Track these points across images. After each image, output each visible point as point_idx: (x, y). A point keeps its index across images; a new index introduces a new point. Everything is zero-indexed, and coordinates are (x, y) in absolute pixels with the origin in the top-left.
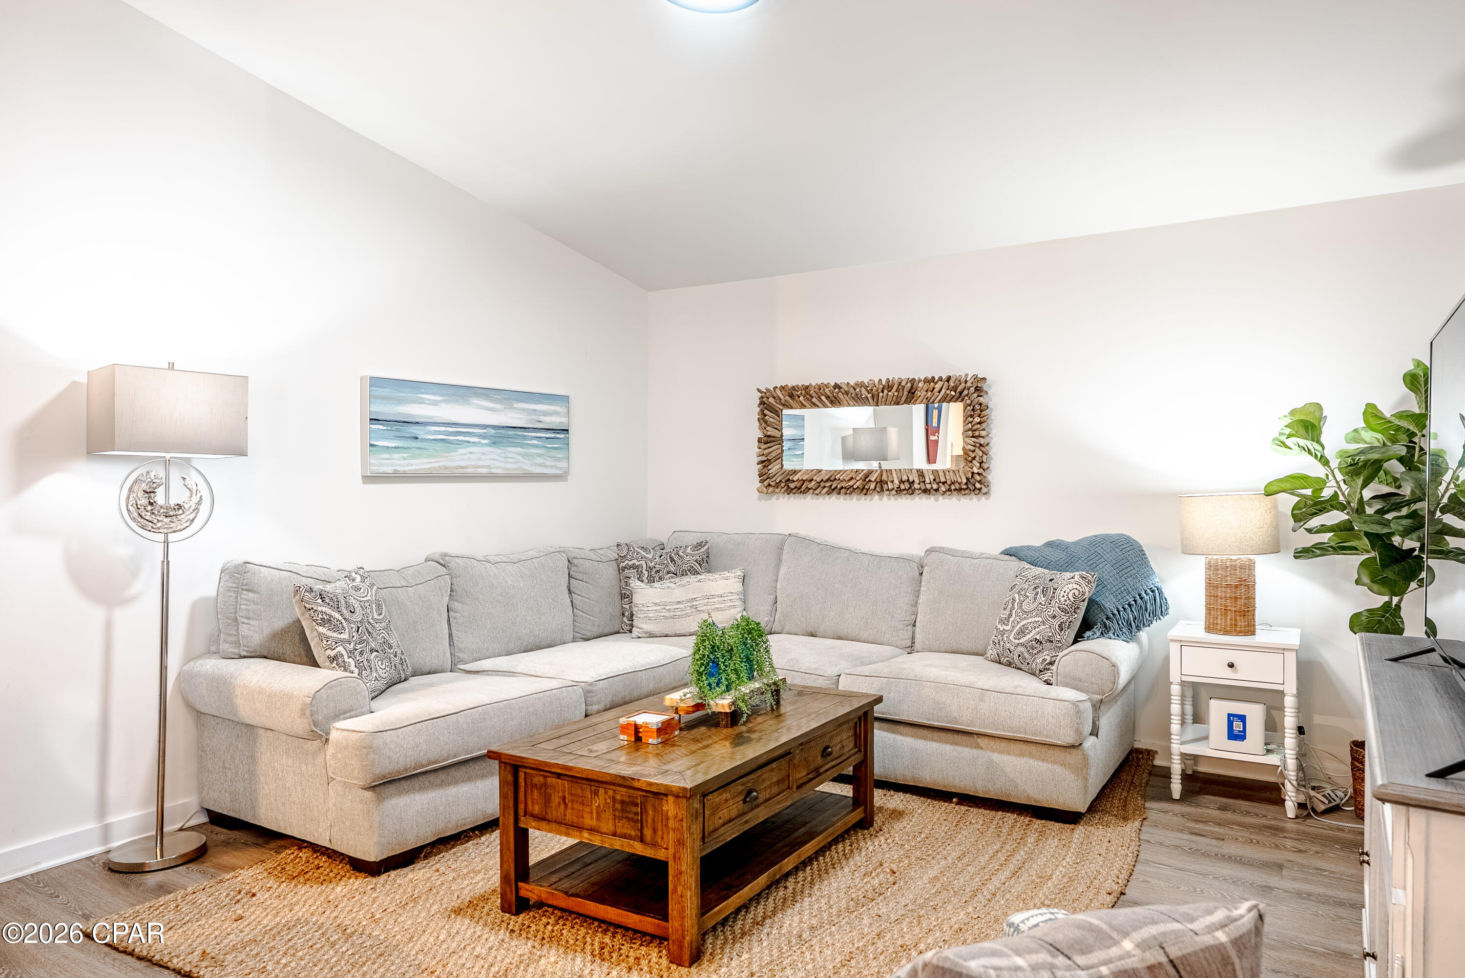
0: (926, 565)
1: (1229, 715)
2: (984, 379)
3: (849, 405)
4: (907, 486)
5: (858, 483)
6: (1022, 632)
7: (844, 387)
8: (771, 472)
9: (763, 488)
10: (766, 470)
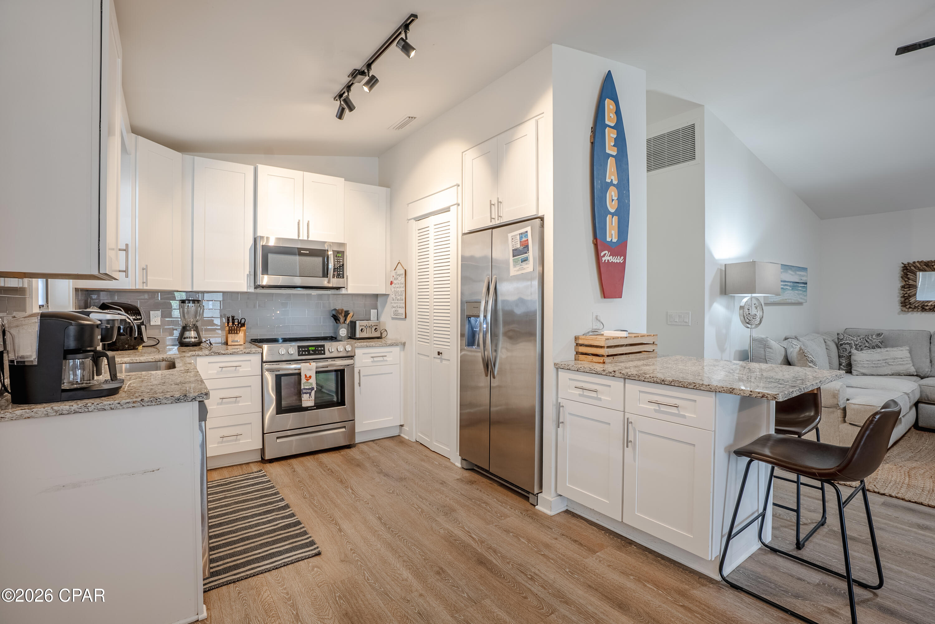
8: (911, 301)
9: (904, 309)
10: (907, 301)
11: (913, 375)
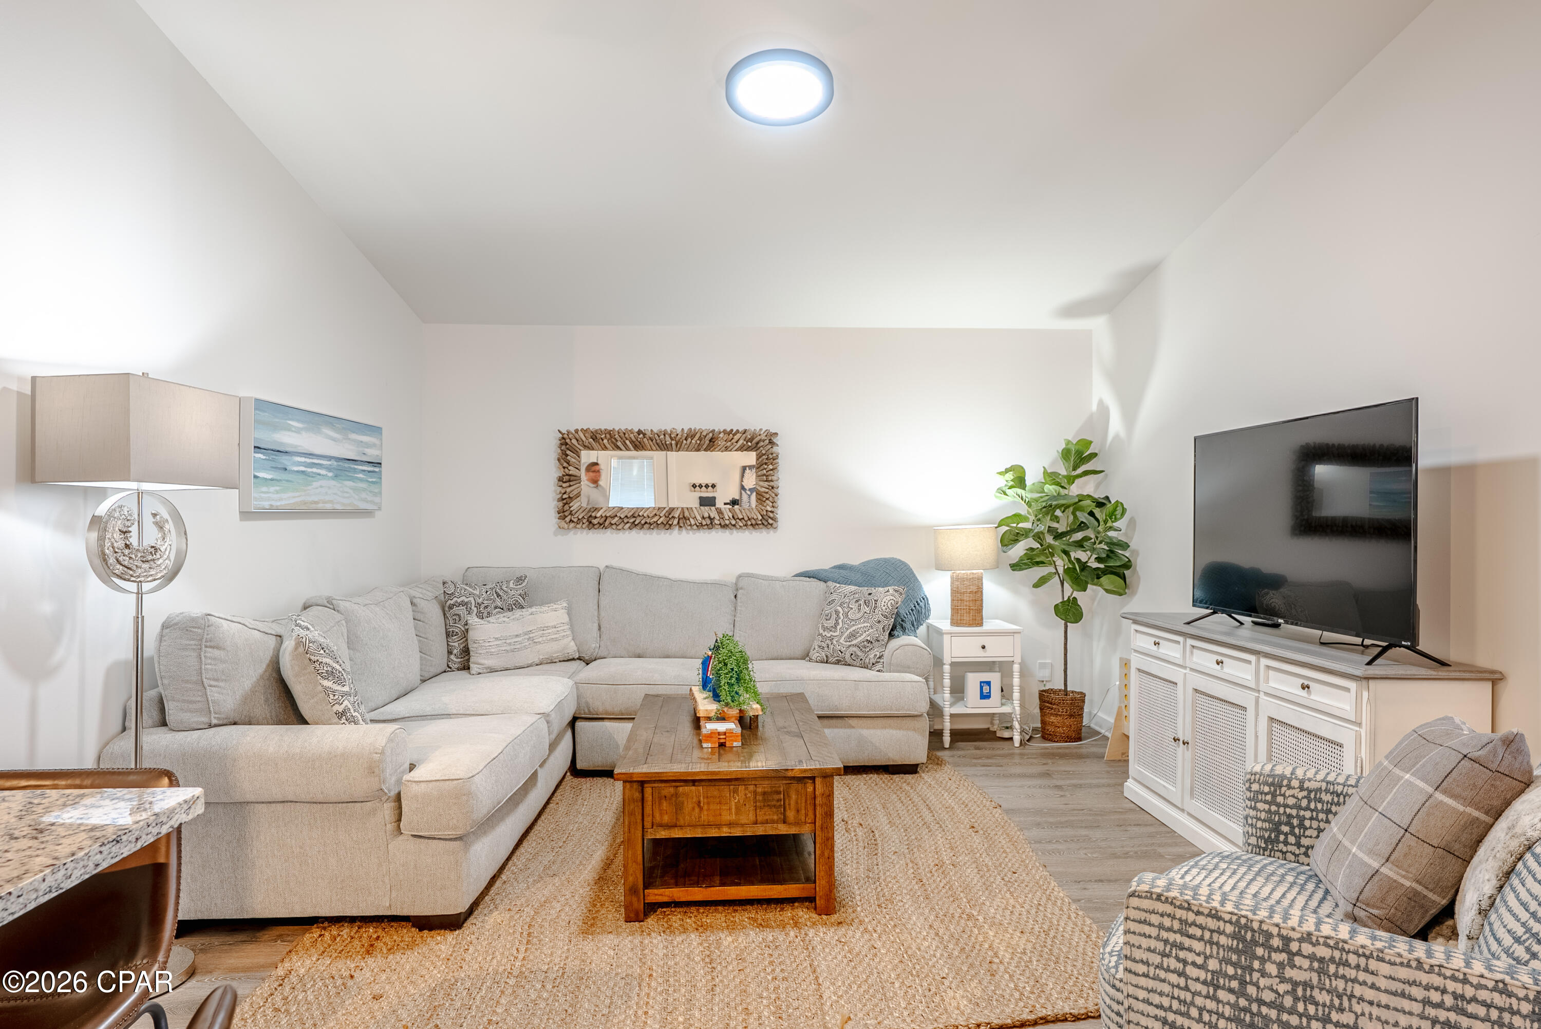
0: (741, 588)
1: (981, 682)
2: (776, 434)
3: (652, 450)
4: (709, 522)
5: (661, 519)
6: (853, 636)
7: (649, 434)
8: (571, 509)
9: (563, 524)
10: (566, 507)
11: (573, 659)
